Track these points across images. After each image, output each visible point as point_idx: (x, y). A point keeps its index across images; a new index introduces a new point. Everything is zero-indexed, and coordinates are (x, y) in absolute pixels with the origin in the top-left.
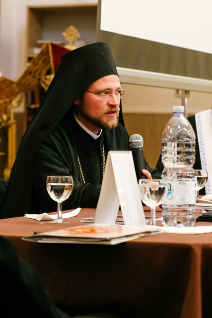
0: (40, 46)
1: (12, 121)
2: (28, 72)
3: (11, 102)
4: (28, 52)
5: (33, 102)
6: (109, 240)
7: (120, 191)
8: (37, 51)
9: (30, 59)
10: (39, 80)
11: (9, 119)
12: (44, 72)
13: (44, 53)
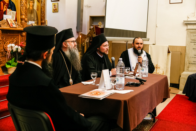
0: (93, 26)
1: (85, 45)
2: (89, 33)
3: (85, 40)
4: (90, 27)
5: (91, 40)
6: (100, 98)
7: (105, 80)
8: (92, 27)
9: (90, 29)
10: (92, 35)
11: (85, 44)
12: (93, 33)
13: (93, 28)
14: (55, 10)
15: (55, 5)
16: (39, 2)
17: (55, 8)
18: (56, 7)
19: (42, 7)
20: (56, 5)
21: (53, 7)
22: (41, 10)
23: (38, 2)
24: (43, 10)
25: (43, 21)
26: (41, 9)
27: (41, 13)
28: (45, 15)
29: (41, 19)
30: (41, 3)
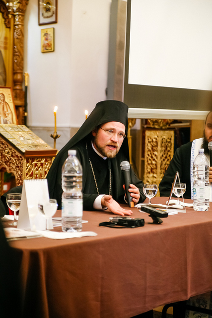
14: (48, 48)
15: (46, 34)
16: (9, 28)
17: (46, 42)
18: (49, 38)
19: (16, 40)
20: (50, 32)
21: (44, 38)
22: (14, 48)
23: (7, 27)
24: (19, 47)
25: (19, 77)
26: (14, 45)
27: (14, 55)
28: (22, 59)
29: (13, 69)
30: (14, 30)
